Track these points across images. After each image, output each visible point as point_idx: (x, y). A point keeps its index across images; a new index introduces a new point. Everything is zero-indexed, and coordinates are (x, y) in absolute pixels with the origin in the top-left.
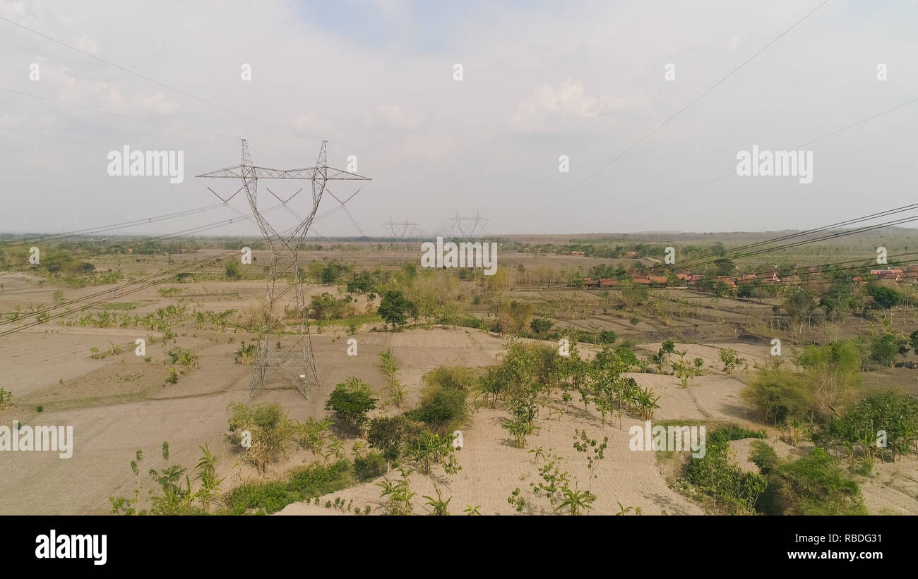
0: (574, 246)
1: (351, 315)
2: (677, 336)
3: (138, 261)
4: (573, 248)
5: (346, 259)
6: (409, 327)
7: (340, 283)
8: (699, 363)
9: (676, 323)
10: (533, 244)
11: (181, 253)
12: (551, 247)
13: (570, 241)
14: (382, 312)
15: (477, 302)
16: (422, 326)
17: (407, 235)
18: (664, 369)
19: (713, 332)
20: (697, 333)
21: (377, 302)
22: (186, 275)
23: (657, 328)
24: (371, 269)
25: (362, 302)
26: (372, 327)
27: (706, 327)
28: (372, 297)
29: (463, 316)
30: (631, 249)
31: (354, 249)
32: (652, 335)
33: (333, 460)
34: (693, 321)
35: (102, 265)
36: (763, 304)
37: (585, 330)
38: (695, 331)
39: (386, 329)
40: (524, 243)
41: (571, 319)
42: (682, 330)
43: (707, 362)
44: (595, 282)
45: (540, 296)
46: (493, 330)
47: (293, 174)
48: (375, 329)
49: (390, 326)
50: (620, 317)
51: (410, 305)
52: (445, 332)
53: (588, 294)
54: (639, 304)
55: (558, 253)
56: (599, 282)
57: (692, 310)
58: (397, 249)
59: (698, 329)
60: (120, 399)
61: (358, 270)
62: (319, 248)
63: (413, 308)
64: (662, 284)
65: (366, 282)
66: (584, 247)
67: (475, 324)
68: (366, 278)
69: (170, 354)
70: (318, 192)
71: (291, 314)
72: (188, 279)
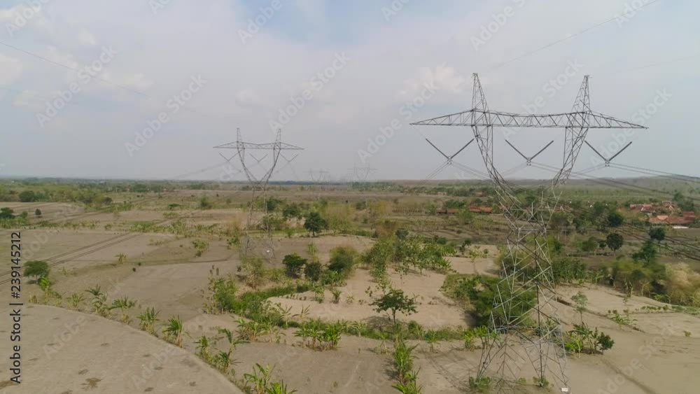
0: (440, 188)
1: (287, 228)
3: (138, 196)
4: (440, 190)
5: (281, 196)
6: (323, 235)
7: (278, 211)
8: (486, 252)
9: (485, 234)
10: (411, 187)
12: (424, 189)
14: (307, 226)
15: (365, 221)
16: (331, 235)
17: (322, 180)
18: (465, 255)
21: (303, 222)
22: (176, 205)
24: (297, 202)
25: (293, 222)
26: (300, 235)
27: (502, 236)
28: (300, 218)
29: (355, 229)
30: (480, 190)
31: (283, 189)
33: (286, 286)
34: (495, 233)
35: (118, 199)
39: (308, 236)
40: (406, 186)
42: (488, 237)
43: (490, 252)
44: (444, 211)
45: (406, 219)
46: (373, 237)
47: (264, 146)
48: (302, 236)
49: (311, 234)
50: (452, 230)
51: (324, 221)
52: (344, 238)
53: (437, 218)
54: (466, 224)
55: (428, 193)
56: (446, 211)
57: (497, 226)
58: (314, 190)
59: (498, 237)
60: (176, 262)
61: (289, 203)
63: (325, 225)
64: (487, 212)
65: (295, 210)
66: (448, 189)
67: (363, 234)
68: (295, 207)
69: (193, 243)
70: (276, 156)
71: (251, 228)
72: (176, 208)
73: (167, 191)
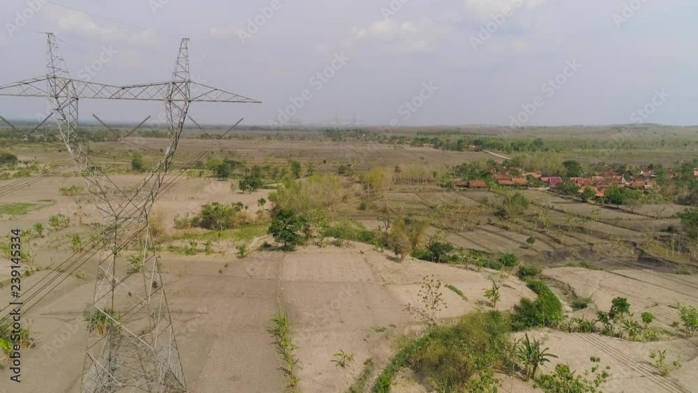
0: (422, 138)
1: (243, 224)
2: (574, 257)
6: (300, 243)
9: (570, 241)
11: (103, 141)
12: (405, 139)
13: (418, 134)
15: (363, 207)
16: (314, 240)
19: (609, 252)
20: (593, 252)
21: (267, 209)
23: (554, 248)
24: (261, 162)
27: (601, 246)
28: (262, 202)
31: (247, 138)
32: (549, 255)
34: (587, 238)
36: (635, 213)
37: (483, 249)
38: (591, 250)
41: (459, 230)
42: (577, 249)
44: (465, 183)
45: (420, 200)
50: (506, 228)
53: (462, 197)
54: (519, 213)
55: (413, 145)
56: (468, 183)
59: (594, 248)
61: (249, 166)
62: (219, 137)
64: (523, 186)
65: (256, 181)
66: (432, 140)
68: (256, 174)
73: (108, 140)
